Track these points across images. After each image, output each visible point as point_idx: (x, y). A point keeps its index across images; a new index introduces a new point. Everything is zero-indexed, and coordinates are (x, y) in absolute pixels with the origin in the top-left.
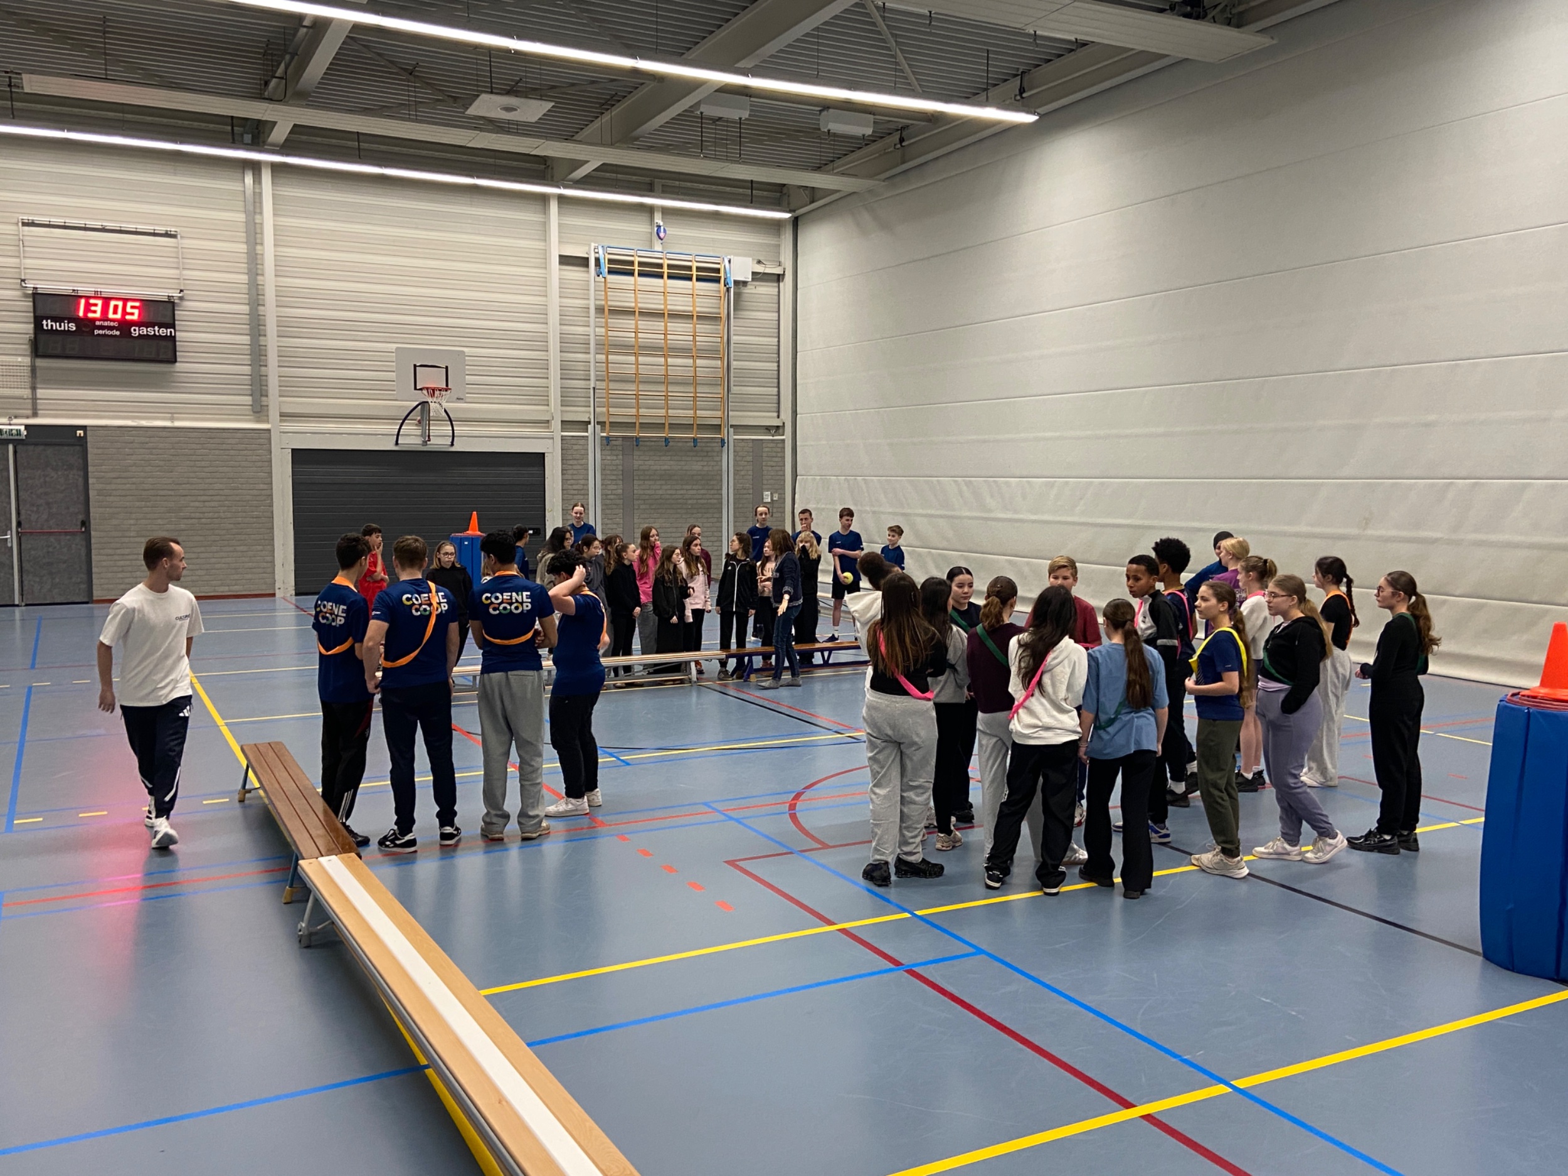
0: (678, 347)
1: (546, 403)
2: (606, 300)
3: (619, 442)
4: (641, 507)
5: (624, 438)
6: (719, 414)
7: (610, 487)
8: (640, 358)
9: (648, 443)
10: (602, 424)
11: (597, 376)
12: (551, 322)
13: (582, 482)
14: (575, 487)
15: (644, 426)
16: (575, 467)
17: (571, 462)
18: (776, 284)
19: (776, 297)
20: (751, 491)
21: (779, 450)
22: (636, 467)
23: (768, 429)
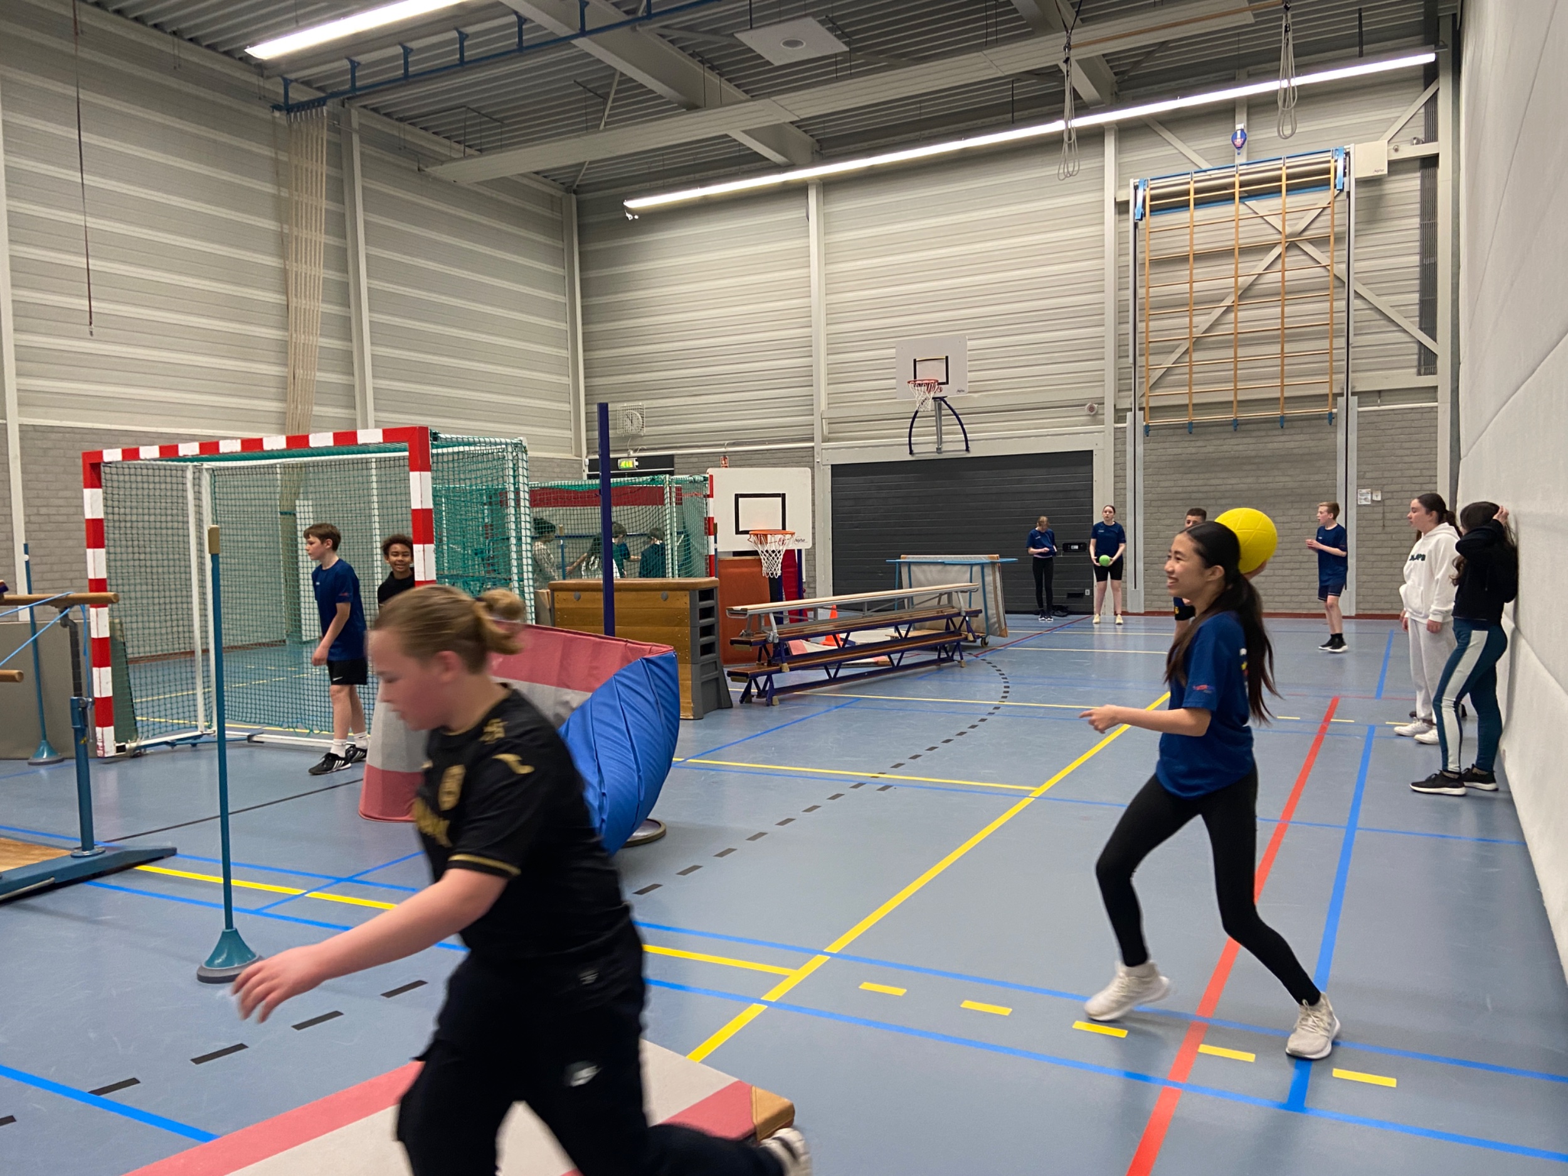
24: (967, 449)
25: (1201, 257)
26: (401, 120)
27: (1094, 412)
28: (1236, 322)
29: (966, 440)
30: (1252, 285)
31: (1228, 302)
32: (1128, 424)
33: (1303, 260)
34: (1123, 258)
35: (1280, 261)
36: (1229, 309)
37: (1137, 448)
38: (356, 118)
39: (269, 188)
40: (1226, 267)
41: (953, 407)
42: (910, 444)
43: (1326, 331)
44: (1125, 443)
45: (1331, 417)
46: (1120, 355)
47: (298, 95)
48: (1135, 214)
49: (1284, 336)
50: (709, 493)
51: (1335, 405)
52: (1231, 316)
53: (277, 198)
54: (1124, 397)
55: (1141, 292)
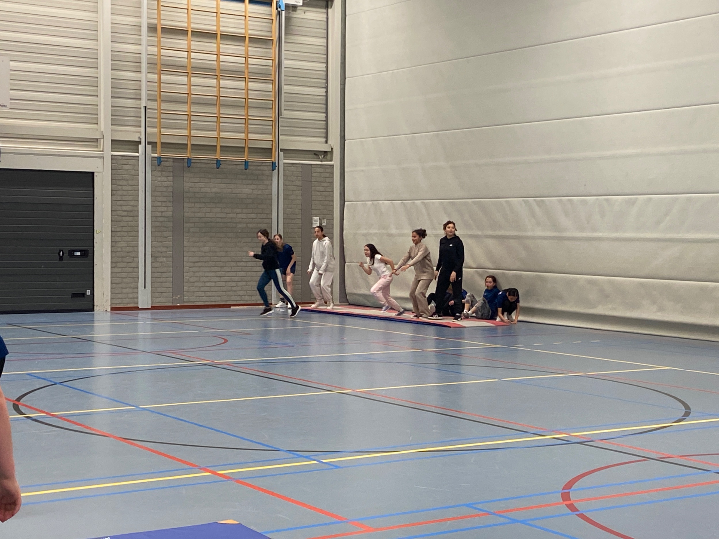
0: (231, 69)
1: (95, 121)
2: (159, 19)
3: (170, 163)
4: (192, 230)
5: (175, 160)
6: (269, 137)
7: (160, 209)
8: (193, 80)
9: (199, 165)
10: (153, 144)
11: (149, 95)
12: (101, 38)
13: (132, 203)
14: (124, 208)
15: (196, 147)
16: (124, 188)
17: (121, 183)
18: (325, 11)
19: (325, 23)
20: (300, 216)
21: (328, 175)
22: (186, 189)
23: (316, 154)
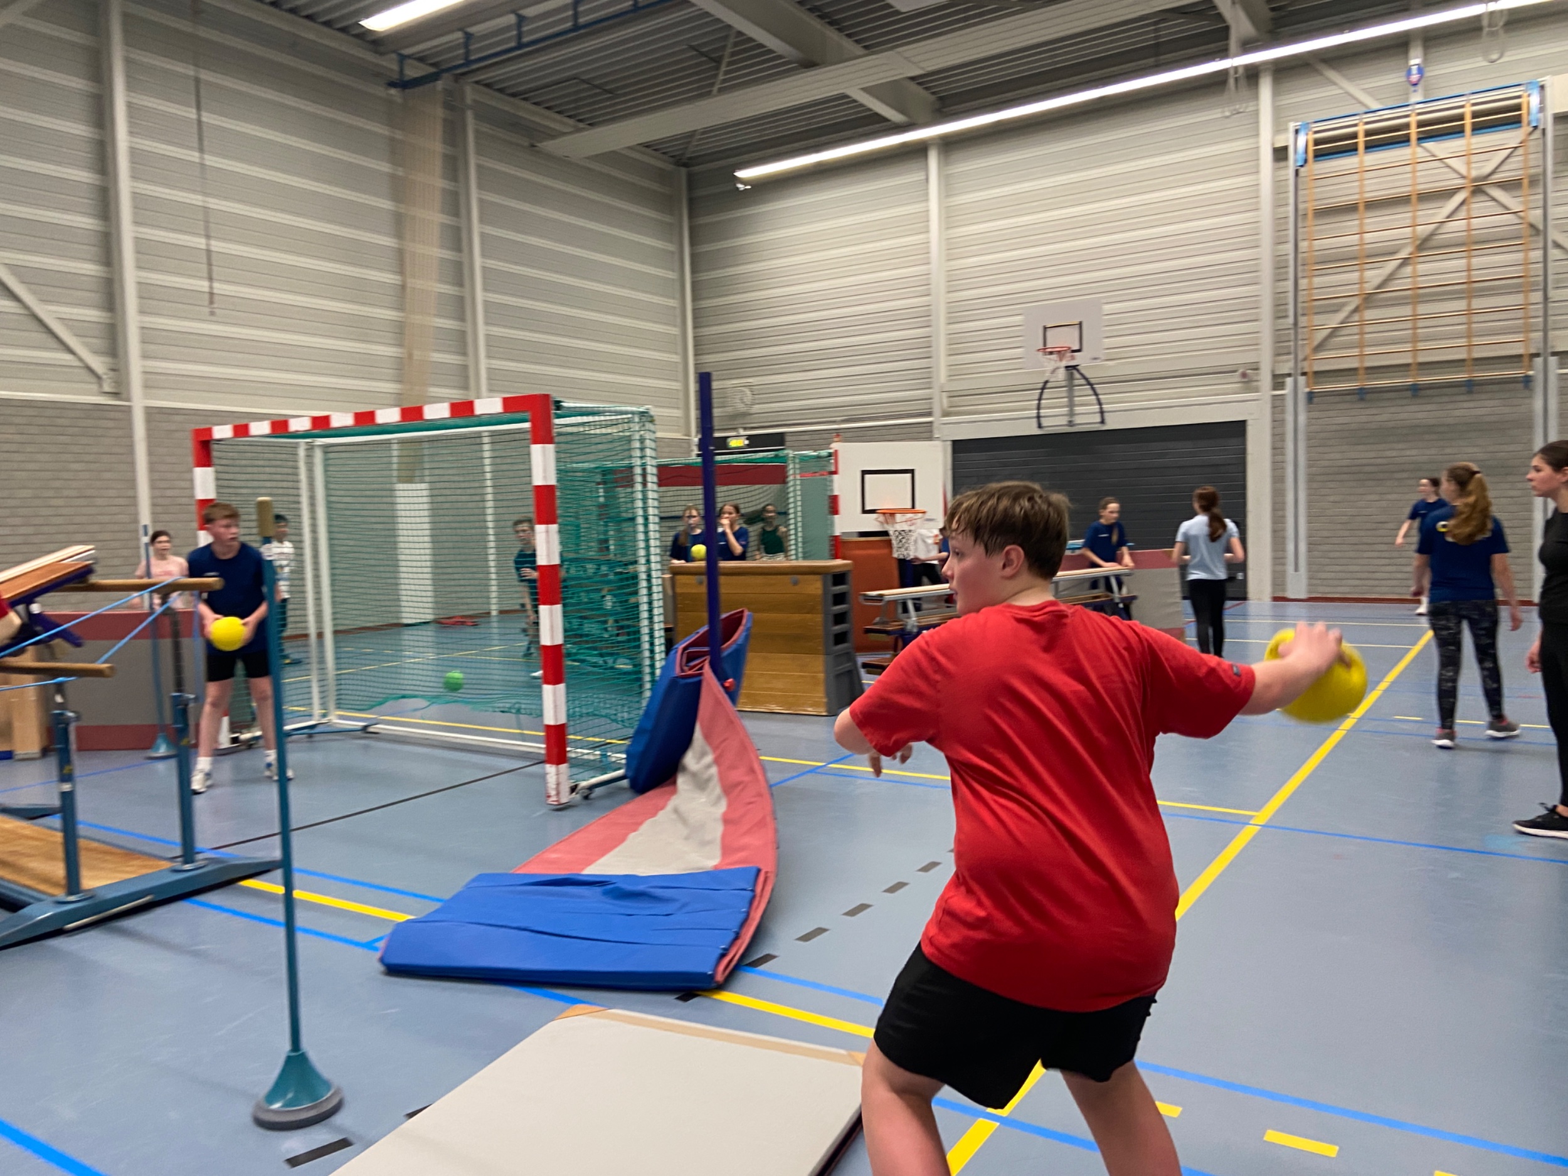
24: (1103, 422)
25: (1373, 205)
26: (514, 95)
27: (1247, 378)
28: (1414, 276)
29: (1102, 412)
30: (1432, 234)
31: (1403, 254)
32: (1287, 391)
33: (1490, 207)
34: (1282, 209)
35: (1464, 208)
36: (1405, 262)
37: (1299, 417)
38: (470, 94)
39: (385, 167)
40: (1401, 216)
41: (1088, 375)
42: (1038, 417)
43: (1520, 285)
44: (1283, 412)
45: (1527, 381)
46: (1279, 313)
47: (413, 71)
48: (1296, 161)
49: (1471, 290)
50: (833, 469)
51: (1530, 368)
52: (1408, 270)
53: (393, 177)
54: (1283, 362)
55: (1303, 245)
